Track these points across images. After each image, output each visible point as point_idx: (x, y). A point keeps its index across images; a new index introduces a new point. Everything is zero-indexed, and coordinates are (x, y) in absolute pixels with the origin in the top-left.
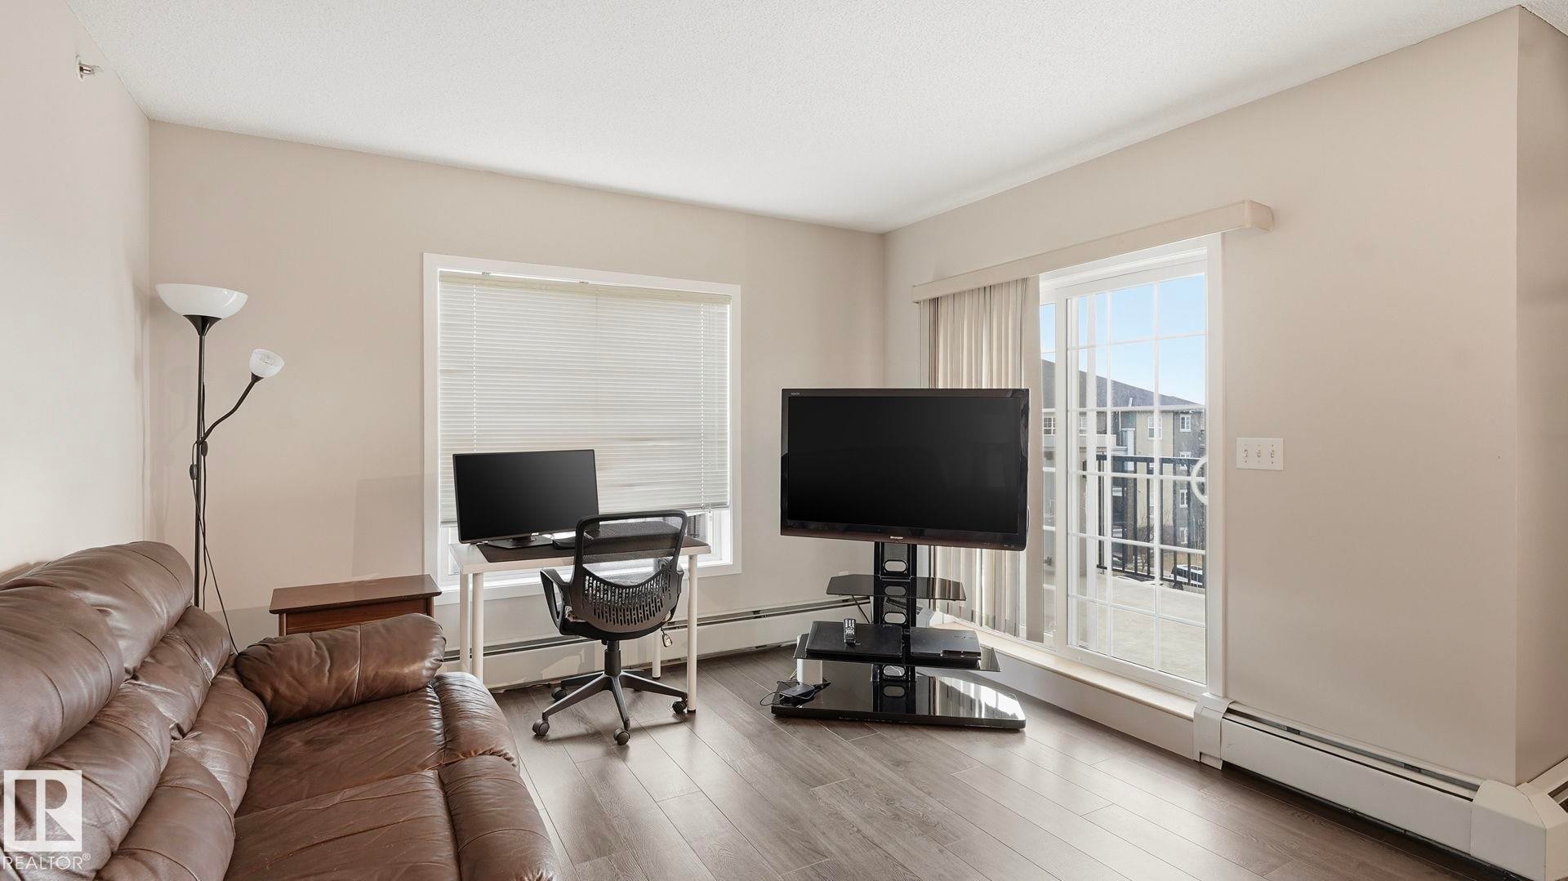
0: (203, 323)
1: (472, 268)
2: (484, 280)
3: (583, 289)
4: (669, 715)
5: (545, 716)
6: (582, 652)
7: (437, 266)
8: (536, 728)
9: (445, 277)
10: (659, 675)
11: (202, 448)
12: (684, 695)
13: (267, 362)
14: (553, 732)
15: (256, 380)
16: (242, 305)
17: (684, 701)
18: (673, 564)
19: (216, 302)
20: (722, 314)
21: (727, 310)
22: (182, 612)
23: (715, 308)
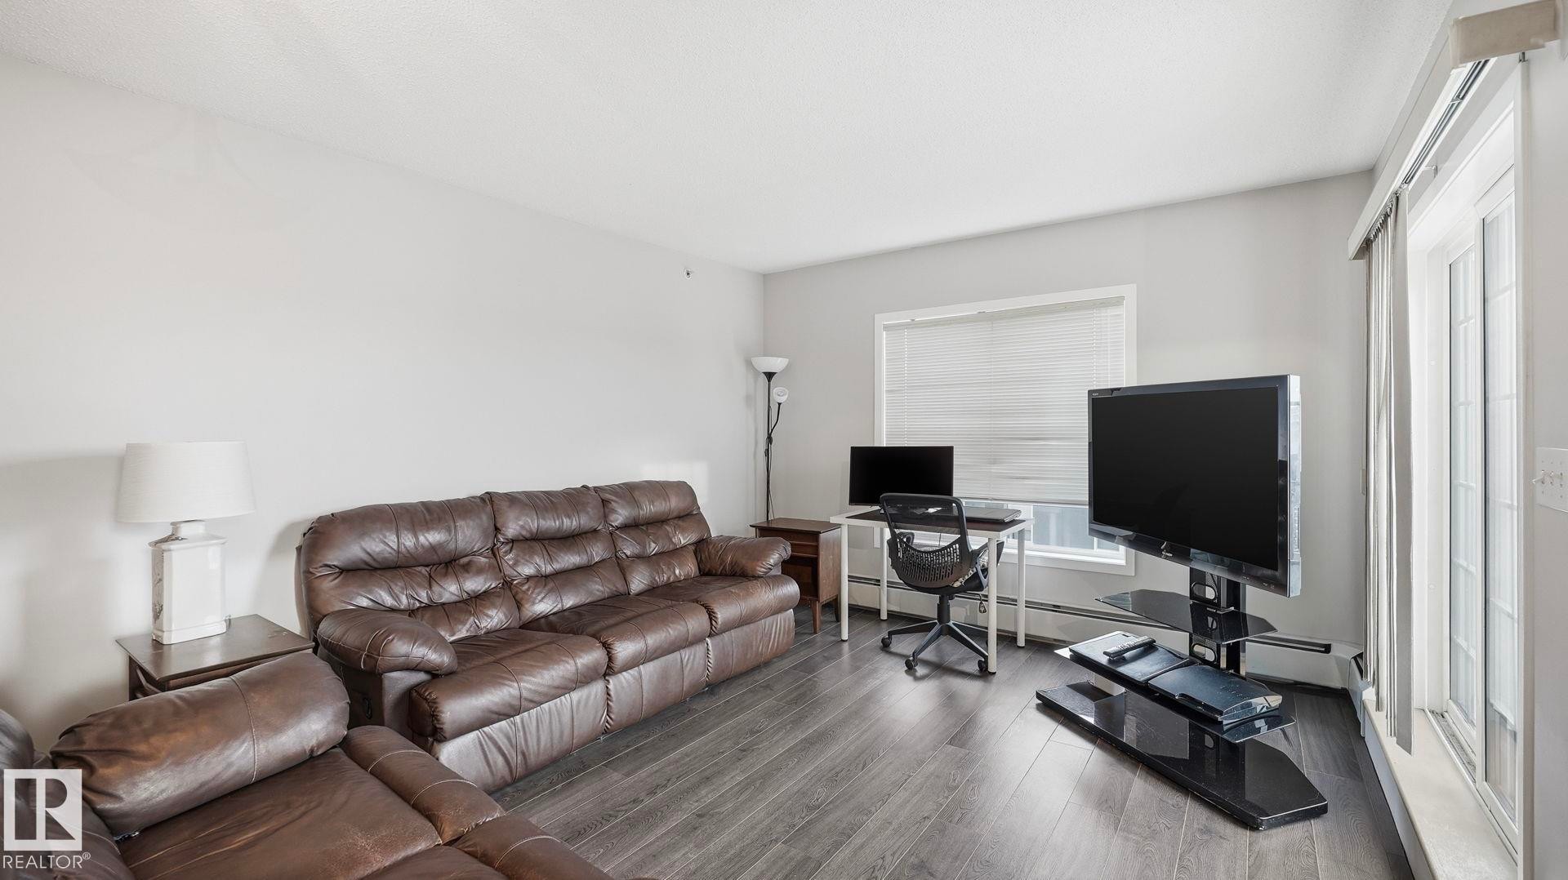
0: (770, 376)
1: (903, 318)
2: (913, 325)
3: (983, 317)
4: (973, 667)
5: (891, 634)
6: (968, 607)
7: (882, 320)
8: (883, 640)
9: (886, 328)
10: (1024, 645)
11: (770, 439)
12: (986, 657)
13: (780, 394)
14: (894, 648)
15: (779, 404)
16: (786, 363)
17: (986, 662)
18: (963, 542)
19: (776, 364)
20: (1118, 315)
21: (1122, 311)
22: (682, 514)
23: (1111, 311)
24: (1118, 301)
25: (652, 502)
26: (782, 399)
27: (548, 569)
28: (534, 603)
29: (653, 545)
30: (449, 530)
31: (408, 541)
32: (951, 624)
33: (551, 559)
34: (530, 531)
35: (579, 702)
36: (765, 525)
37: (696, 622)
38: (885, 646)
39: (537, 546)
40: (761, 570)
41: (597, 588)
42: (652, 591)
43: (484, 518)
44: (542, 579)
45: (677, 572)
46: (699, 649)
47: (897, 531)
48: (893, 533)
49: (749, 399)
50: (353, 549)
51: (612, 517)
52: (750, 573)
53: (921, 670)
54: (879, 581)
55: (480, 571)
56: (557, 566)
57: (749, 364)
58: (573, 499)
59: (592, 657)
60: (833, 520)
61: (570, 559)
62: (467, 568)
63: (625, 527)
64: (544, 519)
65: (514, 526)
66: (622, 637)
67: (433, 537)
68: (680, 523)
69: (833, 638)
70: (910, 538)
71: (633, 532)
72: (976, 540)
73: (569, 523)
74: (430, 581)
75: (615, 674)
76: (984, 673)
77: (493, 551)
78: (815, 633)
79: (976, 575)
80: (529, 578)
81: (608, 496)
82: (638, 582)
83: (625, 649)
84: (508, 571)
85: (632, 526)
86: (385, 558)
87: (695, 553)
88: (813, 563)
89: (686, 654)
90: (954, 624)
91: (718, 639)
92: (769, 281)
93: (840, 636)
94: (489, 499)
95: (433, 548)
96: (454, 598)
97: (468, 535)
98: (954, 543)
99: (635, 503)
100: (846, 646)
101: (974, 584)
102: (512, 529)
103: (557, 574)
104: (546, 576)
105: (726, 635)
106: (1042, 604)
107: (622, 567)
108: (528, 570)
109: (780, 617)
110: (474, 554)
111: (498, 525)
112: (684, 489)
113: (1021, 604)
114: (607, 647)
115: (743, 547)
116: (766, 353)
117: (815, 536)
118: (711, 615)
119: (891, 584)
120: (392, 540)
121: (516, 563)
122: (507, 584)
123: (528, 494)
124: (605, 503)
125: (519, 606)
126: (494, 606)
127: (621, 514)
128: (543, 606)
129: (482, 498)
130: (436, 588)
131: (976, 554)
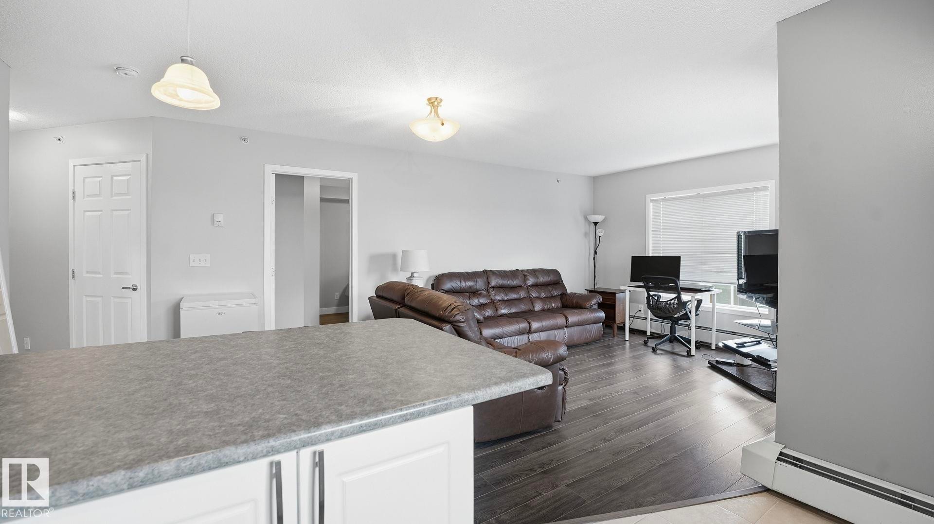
0: (596, 224)
1: (660, 197)
2: (665, 200)
3: (698, 196)
4: (686, 354)
7: (650, 197)
9: (652, 201)
10: (715, 348)
11: (596, 253)
12: (690, 349)
13: (600, 232)
14: (649, 344)
15: (600, 237)
16: (603, 218)
17: (690, 351)
18: (679, 298)
19: (599, 218)
20: (766, 195)
21: (768, 193)
22: (556, 283)
23: (762, 193)
24: (765, 189)
25: (543, 277)
26: (601, 235)
27: (506, 298)
28: (502, 309)
29: (543, 294)
30: (474, 281)
31: (463, 284)
32: (676, 335)
33: (506, 295)
34: (500, 285)
35: (520, 340)
36: (593, 290)
37: (561, 321)
38: (646, 343)
39: (502, 290)
40: (588, 306)
41: (523, 307)
42: (543, 310)
43: (485, 278)
44: (503, 301)
45: (553, 305)
46: (561, 332)
47: (651, 293)
48: (648, 294)
49: (586, 234)
50: (448, 285)
51: (528, 282)
52: (584, 307)
53: (658, 352)
54: (646, 318)
55: (484, 296)
56: (509, 298)
57: (586, 218)
58: (514, 274)
59: (524, 325)
60: (622, 288)
61: (514, 296)
62: (480, 294)
63: (532, 286)
64: (504, 280)
65: (494, 282)
66: (534, 321)
67: (470, 284)
68: (554, 286)
69: (621, 339)
70: (659, 297)
71: (536, 288)
72: (685, 297)
73: (512, 283)
74: (469, 298)
75: (531, 333)
76: (689, 355)
77: (488, 290)
78: (614, 337)
79: (686, 314)
80: (499, 301)
81: (526, 274)
82: (538, 307)
83: (535, 325)
84: (493, 298)
85: (535, 286)
86: (457, 289)
87: (561, 299)
88: (613, 307)
89: (556, 332)
90: (679, 336)
91: (569, 329)
92: (595, 180)
93: (625, 338)
94: (485, 271)
95: (470, 287)
96: (477, 305)
97: (480, 284)
98: (675, 298)
99: (537, 278)
100: (627, 342)
101: (685, 317)
102: (493, 283)
103: (508, 300)
104: (505, 301)
105: (572, 328)
106: (727, 331)
107: (532, 301)
108: (498, 298)
109: (596, 325)
110: (482, 290)
111: (489, 281)
112: (556, 273)
113: (714, 330)
114: (529, 323)
115: (581, 296)
116: (594, 214)
117: (614, 294)
118: (567, 319)
119: (652, 320)
120: (459, 283)
121: (495, 295)
122: (493, 302)
123: (498, 271)
124: (525, 276)
125: (497, 310)
126: (489, 308)
127: (531, 281)
128: (504, 311)
129: (483, 271)
130: (471, 301)
131: (686, 303)
